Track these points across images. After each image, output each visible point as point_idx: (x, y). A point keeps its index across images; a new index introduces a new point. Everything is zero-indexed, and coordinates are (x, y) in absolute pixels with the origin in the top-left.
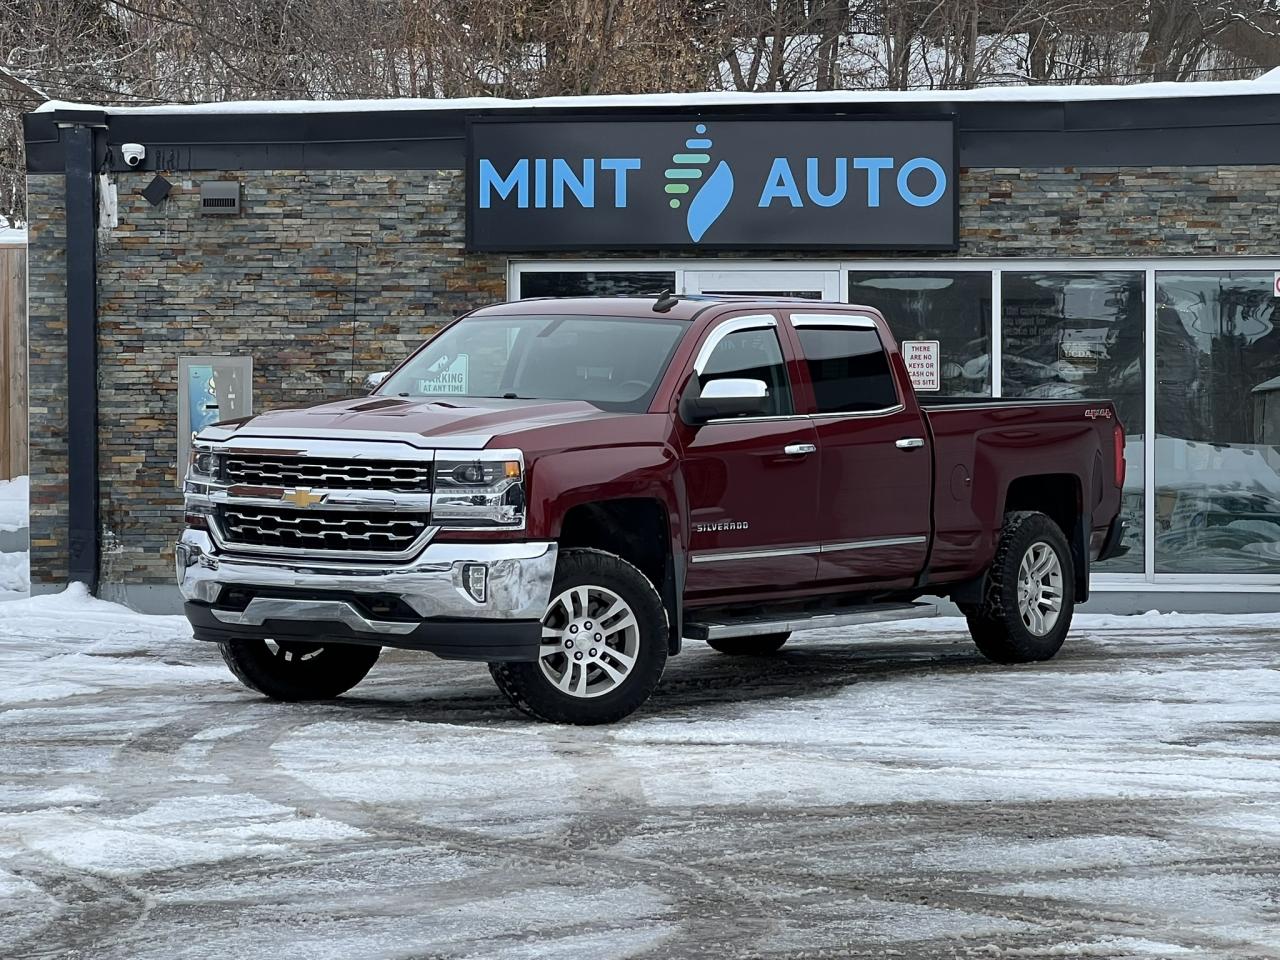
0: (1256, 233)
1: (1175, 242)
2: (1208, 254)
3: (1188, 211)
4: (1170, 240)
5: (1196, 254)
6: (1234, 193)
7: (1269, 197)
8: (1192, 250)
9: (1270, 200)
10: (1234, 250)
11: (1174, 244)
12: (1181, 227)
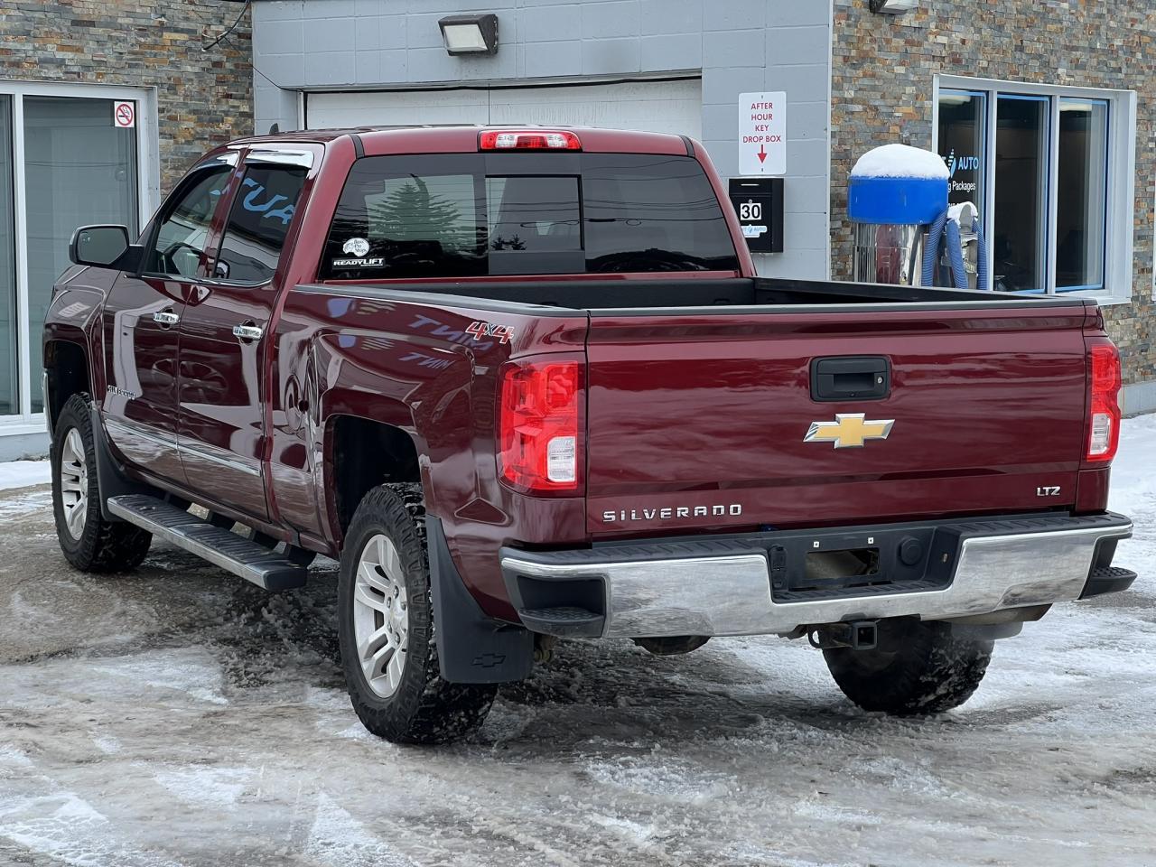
0: (112, 60)
1: (46, 65)
2: (73, 80)
3: (57, 34)
4: (44, 62)
5: (65, 80)
6: (93, 18)
7: (121, 25)
8: (61, 75)
9: (121, 28)
10: (94, 77)
11: (47, 68)
12: (52, 50)
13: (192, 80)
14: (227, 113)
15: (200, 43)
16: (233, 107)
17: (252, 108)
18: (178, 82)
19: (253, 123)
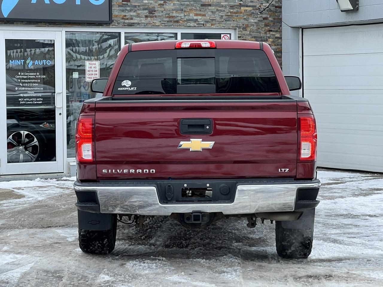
0: (218, 19)
2: (201, 27)
3: (194, 10)
4: (188, 20)
5: (197, 27)
6: (210, 3)
7: (222, 5)
8: (196, 25)
9: (222, 6)
10: (210, 25)
11: (190, 23)
12: (192, 16)
13: (254, 25)
14: (269, 38)
15: (257, 11)
16: (273, 35)
17: (281, 35)
18: (247, 26)
19: (281, 41)
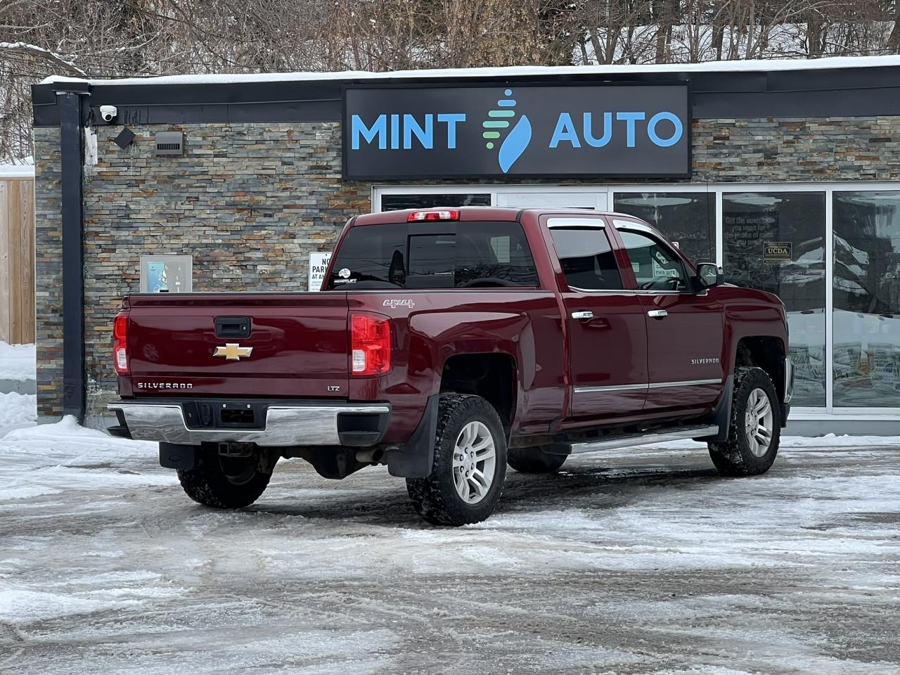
1: (846, 171)
2: (870, 179)
3: (856, 149)
4: (843, 169)
5: (862, 179)
6: (888, 136)
8: (858, 176)
10: (888, 177)
12: (850, 159)
